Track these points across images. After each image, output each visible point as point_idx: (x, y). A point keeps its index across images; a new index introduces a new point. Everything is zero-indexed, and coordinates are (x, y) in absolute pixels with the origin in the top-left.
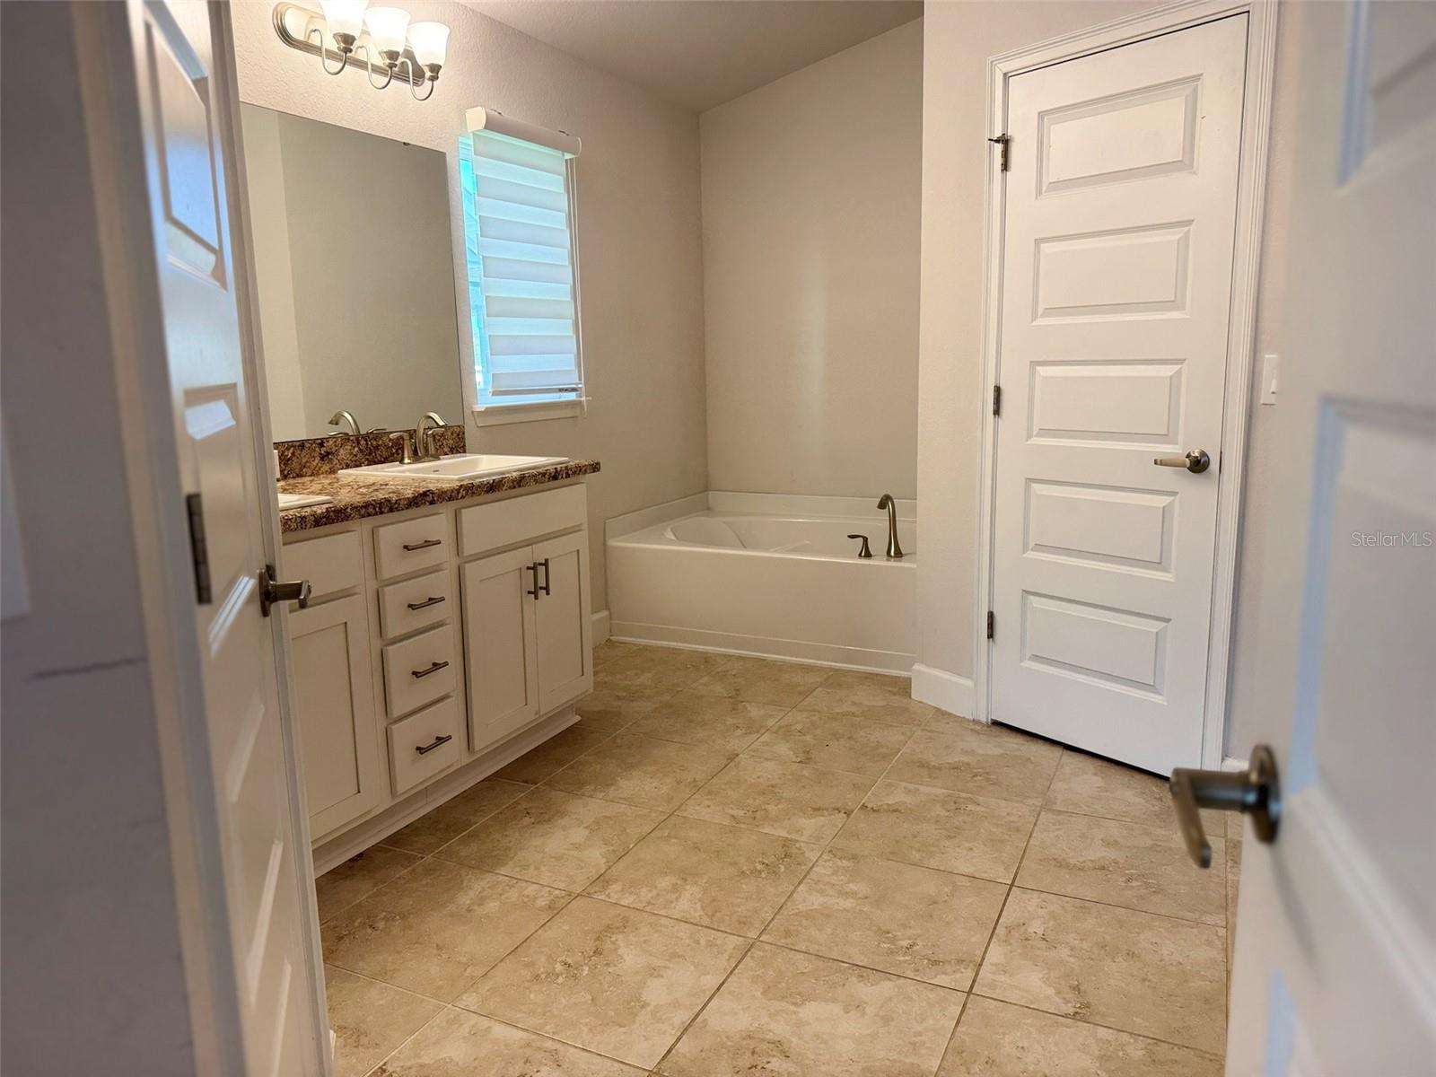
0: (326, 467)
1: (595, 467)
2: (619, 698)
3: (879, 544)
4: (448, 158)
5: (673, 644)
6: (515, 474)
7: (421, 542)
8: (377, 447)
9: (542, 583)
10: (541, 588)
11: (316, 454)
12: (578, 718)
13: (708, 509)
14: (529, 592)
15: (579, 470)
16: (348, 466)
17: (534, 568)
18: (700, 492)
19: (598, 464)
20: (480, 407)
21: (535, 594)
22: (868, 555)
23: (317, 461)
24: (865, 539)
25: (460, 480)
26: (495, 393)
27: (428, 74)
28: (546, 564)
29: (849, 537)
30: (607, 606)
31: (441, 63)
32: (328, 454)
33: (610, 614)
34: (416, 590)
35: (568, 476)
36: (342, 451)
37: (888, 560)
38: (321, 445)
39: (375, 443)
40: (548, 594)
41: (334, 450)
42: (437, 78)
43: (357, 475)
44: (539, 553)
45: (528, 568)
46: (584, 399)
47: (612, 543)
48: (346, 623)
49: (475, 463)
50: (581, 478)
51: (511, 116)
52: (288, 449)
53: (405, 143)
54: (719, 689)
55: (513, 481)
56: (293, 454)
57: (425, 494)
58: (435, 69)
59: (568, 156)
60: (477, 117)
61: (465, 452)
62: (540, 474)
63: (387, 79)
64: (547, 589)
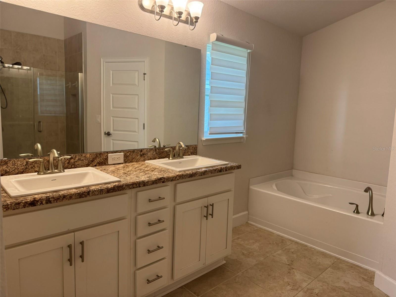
0: (142, 159)
1: (239, 167)
2: (243, 254)
3: (363, 208)
4: (202, 52)
5: (271, 230)
6: (203, 169)
7: (157, 198)
8: (163, 152)
9: (210, 212)
10: (210, 214)
11: (139, 154)
12: (225, 262)
13: (292, 176)
14: (205, 216)
15: (232, 168)
16: (151, 159)
17: (207, 207)
18: (289, 170)
19: (240, 166)
20: (204, 139)
21: (206, 217)
22: (358, 212)
23: (139, 157)
24: (357, 206)
25: (180, 172)
26: (210, 134)
27: (194, 20)
28: (212, 205)
29: (350, 203)
30: (247, 210)
31: (200, 17)
32: (143, 154)
33: (249, 212)
34: (153, 217)
35: (226, 170)
36: (149, 153)
37: (368, 218)
38: (141, 151)
39: (162, 151)
40: (212, 217)
41: (146, 153)
42: (197, 22)
43: (150, 164)
44: (211, 200)
45: (205, 207)
46: (244, 136)
47: (252, 187)
48: (119, 231)
49: (196, 160)
50: (233, 171)
51: (226, 36)
52: (128, 152)
53: (185, 46)
54: (284, 259)
55: (201, 173)
56: (130, 154)
57: (161, 179)
58: (197, 18)
59: (249, 51)
60: (213, 36)
61: (196, 154)
62: (213, 170)
63: (178, 22)
64: (212, 215)
